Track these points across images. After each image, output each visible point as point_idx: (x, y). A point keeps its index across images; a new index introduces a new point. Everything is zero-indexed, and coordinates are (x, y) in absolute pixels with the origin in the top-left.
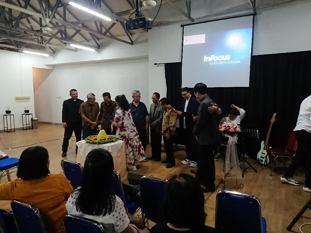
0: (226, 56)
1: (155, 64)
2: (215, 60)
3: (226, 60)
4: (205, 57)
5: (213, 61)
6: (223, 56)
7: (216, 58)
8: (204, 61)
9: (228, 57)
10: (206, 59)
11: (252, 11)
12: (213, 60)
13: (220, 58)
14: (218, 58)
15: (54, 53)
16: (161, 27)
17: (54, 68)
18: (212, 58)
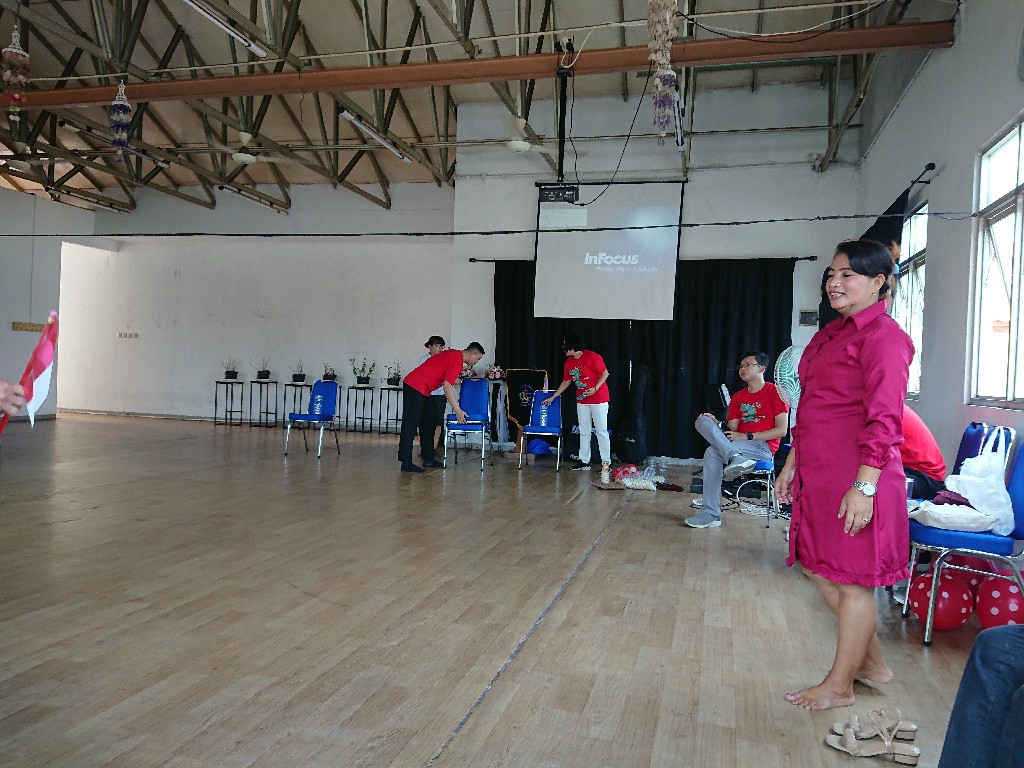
0: (629, 257)
1: (471, 260)
2: (607, 263)
3: (630, 265)
4: (588, 254)
5: (603, 264)
6: (625, 257)
7: (609, 260)
8: (586, 262)
9: (633, 259)
10: (588, 259)
11: (680, 176)
12: (602, 261)
13: (618, 260)
14: (614, 260)
15: (133, 205)
16: (489, 180)
17: (119, 247)
18: (601, 258)
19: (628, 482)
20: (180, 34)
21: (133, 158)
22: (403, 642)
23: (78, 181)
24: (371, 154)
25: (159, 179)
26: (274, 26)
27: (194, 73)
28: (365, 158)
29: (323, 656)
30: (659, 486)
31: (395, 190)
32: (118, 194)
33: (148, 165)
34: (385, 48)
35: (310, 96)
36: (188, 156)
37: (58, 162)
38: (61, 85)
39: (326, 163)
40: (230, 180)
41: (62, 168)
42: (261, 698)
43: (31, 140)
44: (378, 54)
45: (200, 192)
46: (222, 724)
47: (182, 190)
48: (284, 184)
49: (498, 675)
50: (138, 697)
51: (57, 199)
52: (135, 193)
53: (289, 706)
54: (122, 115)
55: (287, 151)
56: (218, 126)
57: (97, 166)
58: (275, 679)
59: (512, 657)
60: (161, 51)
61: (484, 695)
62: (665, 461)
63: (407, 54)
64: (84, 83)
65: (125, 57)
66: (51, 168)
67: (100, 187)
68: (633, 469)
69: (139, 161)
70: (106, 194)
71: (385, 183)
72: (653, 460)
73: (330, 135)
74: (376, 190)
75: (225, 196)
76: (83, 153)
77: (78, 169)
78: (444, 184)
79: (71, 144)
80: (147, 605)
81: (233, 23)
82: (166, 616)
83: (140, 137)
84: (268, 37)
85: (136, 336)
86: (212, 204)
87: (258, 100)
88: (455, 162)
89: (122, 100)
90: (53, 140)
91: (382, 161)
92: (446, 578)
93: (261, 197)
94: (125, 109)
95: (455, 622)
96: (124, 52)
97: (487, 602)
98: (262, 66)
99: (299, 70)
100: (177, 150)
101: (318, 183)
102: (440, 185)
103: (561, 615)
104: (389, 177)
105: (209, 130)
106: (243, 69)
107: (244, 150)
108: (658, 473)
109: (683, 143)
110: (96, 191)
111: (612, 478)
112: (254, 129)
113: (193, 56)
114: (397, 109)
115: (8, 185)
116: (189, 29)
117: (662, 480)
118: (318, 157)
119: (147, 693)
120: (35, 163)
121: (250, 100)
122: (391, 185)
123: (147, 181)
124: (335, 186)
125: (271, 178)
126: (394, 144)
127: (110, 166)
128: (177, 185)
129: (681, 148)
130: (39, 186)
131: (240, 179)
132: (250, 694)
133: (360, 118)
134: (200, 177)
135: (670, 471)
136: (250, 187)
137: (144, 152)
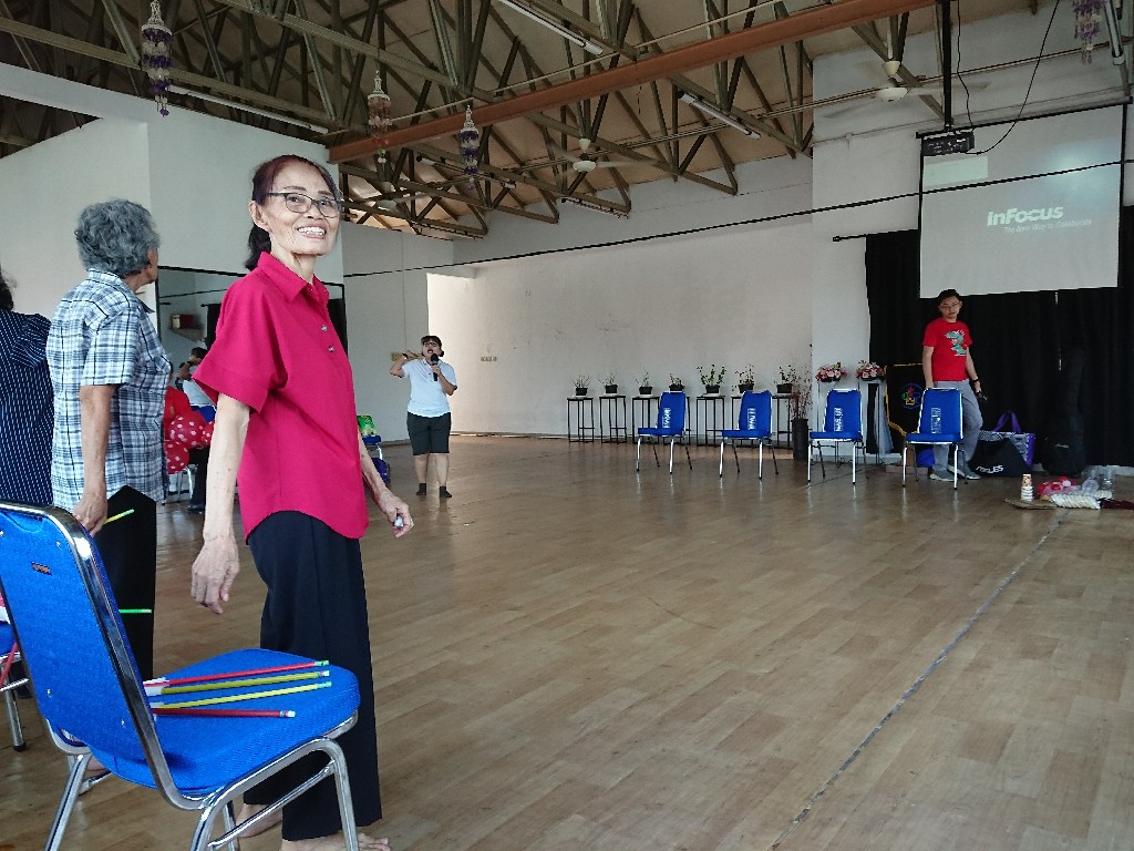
0: (1050, 210)
1: (837, 239)
2: (1017, 220)
3: (1052, 220)
4: (991, 213)
5: (1013, 223)
6: (1043, 210)
7: (1022, 216)
8: (989, 223)
9: (1057, 213)
10: (992, 219)
11: (1120, 95)
12: (1013, 220)
14: (1028, 216)
15: (485, 230)
16: (855, 142)
17: (476, 274)
18: (1010, 216)
19: (1058, 499)
20: (517, 45)
21: (483, 183)
22: (775, 670)
23: (437, 213)
24: (714, 136)
25: (507, 201)
26: (607, 17)
27: (532, 86)
28: (707, 141)
29: (690, 676)
30: (1104, 503)
31: (741, 172)
32: (470, 221)
33: (496, 188)
34: (726, 14)
35: (647, 86)
36: (531, 173)
37: (419, 197)
38: (415, 121)
39: (666, 155)
40: (571, 192)
41: (422, 203)
42: (633, 712)
43: (395, 180)
44: (719, 23)
45: (544, 208)
46: (600, 732)
47: (528, 209)
48: (623, 186)
49: (889, 715)
50: (520, 701)
51: (418, 233)
52: (486, 219)
53: (662, 722)
54: (471, 142)
55: (626, 150)
56: (557, 136)
57: (452, 196)
58: (646, 694)
59: (905, 697)
60: (500, 68)
61: (873, 734)
62: (1112, 470)
63: (751, 16)
64: (435, 115)
65: (469, 83)
66: (413, 203)
67: (455, 215)
68: (1067, 483)
69: (488, 185)
70: (462, 222)
71: (730, 166)
72: (1095, 471)
73: (669, 123)
74: (720, 176)
75: (567, 208)
76: (439, 184)
77: (436, 201)
78: (799, 155)
79: (428, 176)
80: (523, 614)
81: (567, 24)
82: (540, 625)
83: (487, 161)
84: (603, 32)
85: (495, 359)
86: (555, 220)
87: (595, 102)
88: (812, 126)
89: (469, 127)
90: (412, 175)
91: (726, 142)
92: (820, 606)
93: (601, 204)
94: (472, 135)
95: (835, 653)
96: (468, 76)
97: (872, 635)
98: (598, 64)
99: (635, 60)
100: (522, 169)
101: (659, 178)
102: (794, 157)
103: (968, 654)
104: (734, 159)
105: (549, 141)
106: (579, 70)
107: (584, 157)
108: (1102, 487)
109: (1121, 53)
110: (452, 221)
111: (1037, 495)
112: (592, 134)
113: (531, 66)
114: (743, 78)
115: (381, 226)
116: (525, 38)
117: (1107, 495)
118: (657, 151)
119: (529, 696)
120: (400, 201)
121: (587, 102)
122: (737, 167)
123: (496, 205)
124: (676, 180)
125: (611, 181)
126: (739, 121)
127: (463, 194)
128: (523, 204)
129: (1120, 60)
130: (405, 222)
131: (580, 189)
132: (622, 706)
133: (700, 99)
134: (543, 192)
135: (1118, 485)
136: (591, 195)
137: (492, 175)
